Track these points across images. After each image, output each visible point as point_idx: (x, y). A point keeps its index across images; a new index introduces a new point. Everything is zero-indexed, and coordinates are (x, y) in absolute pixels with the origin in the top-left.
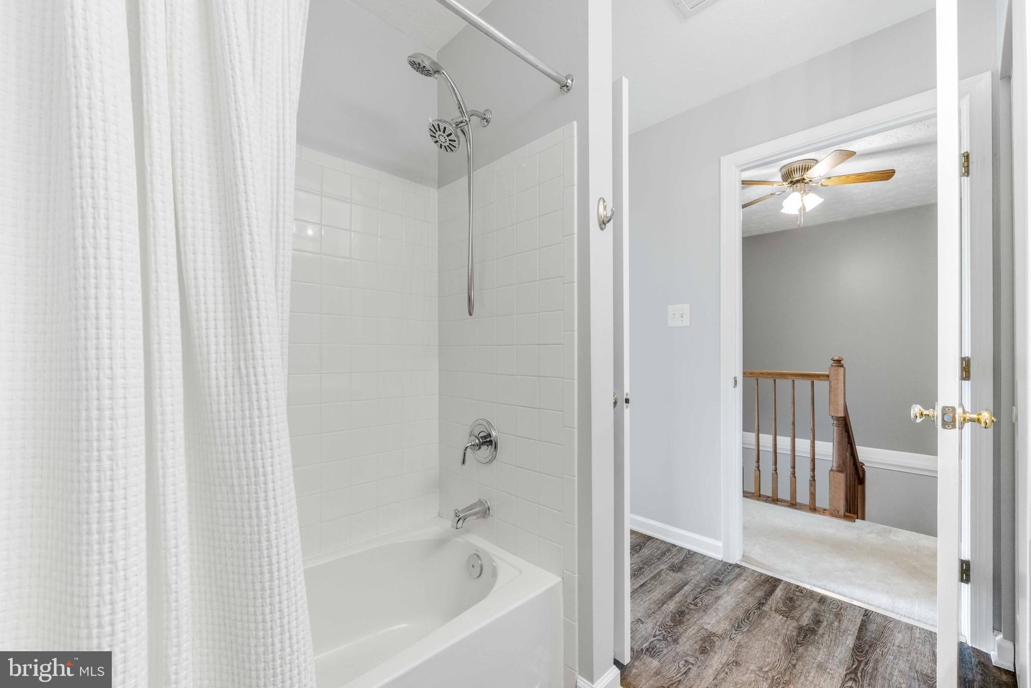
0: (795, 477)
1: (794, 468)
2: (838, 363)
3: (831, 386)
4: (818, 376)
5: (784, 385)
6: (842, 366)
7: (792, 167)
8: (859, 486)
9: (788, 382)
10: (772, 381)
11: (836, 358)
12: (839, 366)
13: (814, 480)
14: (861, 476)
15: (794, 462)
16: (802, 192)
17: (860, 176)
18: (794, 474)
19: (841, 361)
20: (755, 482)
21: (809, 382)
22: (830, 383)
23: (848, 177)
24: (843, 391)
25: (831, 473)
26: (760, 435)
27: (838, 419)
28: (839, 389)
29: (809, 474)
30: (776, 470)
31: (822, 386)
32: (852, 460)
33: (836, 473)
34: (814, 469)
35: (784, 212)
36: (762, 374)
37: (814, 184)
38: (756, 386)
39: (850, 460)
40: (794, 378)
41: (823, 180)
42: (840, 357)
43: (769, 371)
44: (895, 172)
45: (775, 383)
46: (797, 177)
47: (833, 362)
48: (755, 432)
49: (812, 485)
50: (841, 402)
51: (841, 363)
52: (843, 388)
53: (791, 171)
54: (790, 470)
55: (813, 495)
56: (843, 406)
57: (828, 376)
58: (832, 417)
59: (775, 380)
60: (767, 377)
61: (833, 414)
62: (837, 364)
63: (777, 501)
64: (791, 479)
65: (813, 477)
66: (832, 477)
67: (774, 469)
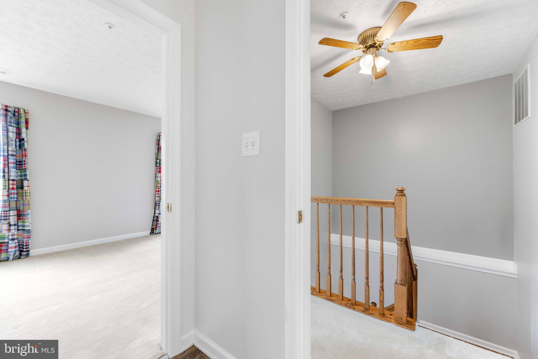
0: (369, 287)
1: (367, 278)
2: (401, 192)
3: (396, 213)
4: (386, 204)
5: (361, 209)
6: (404, 195)
7: (366, 34)
8: (414, 282)
9: (363, 208)
10: (351, 207)
11: (400, 188)
12: (402, 195)
13: (383, 290)
14: (415, 274)
15: (368, 274)
16: (374, 55)
17: (416, 42)
18: (367, 284)
19: (403, 191)
20: (339, 288)
21: (379, 209)
22: (395, 209)
23: (408, 43)
24: (405, 217)
25: (396, 285)
26: (343, 236)
27: (401, 240)
28: (402, 215)
29: (378, 284)
30: (354, 279)
31: (389, 212)
32: (410, 266)
33: (400, 286)
34: (383, 281)
35: (361, 73)
36: (344, 201)
37: (382, 50)
38: (340, 211)
39: (408, 268)
40: (368, 205)
41: (389, 46)
42: (402, 188)
43: (350, 199)
44: (442, 39)
45: (354, 209)
46: (370, 42)
47: (397, 191)
48: (339, 234)
49: (382, 294)
50: (404, 226)
51: (403, 193)
52: (405, 214)
53: (366, 38)
54: (364, 280)
55: (382, 302)
56: (405, 229)
57: (393, 204)
58: (397, 238)
59: (354, 206)
60: (347, 204)
61: (397, 236)
62: (401, 194)
63: (356, 305)
64: (365, 288)
65: (382, 287)
66: (397, 289)
67: (353, 279)
